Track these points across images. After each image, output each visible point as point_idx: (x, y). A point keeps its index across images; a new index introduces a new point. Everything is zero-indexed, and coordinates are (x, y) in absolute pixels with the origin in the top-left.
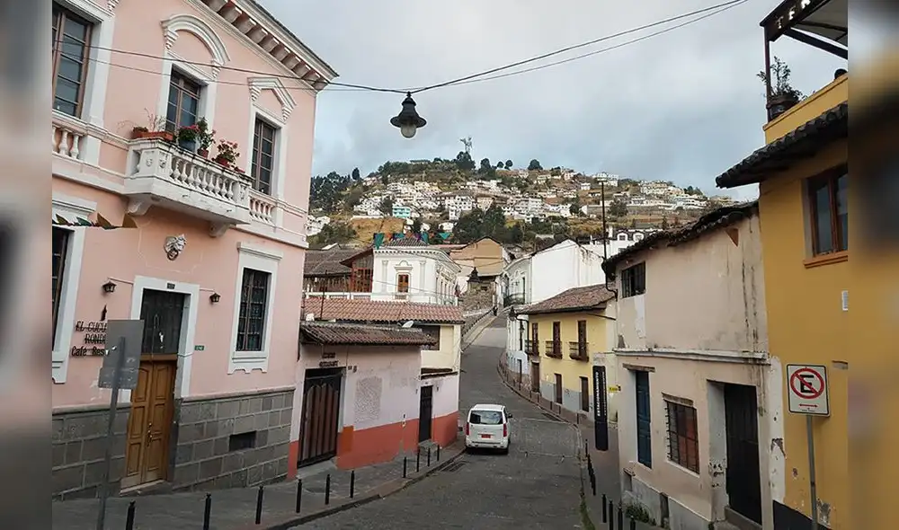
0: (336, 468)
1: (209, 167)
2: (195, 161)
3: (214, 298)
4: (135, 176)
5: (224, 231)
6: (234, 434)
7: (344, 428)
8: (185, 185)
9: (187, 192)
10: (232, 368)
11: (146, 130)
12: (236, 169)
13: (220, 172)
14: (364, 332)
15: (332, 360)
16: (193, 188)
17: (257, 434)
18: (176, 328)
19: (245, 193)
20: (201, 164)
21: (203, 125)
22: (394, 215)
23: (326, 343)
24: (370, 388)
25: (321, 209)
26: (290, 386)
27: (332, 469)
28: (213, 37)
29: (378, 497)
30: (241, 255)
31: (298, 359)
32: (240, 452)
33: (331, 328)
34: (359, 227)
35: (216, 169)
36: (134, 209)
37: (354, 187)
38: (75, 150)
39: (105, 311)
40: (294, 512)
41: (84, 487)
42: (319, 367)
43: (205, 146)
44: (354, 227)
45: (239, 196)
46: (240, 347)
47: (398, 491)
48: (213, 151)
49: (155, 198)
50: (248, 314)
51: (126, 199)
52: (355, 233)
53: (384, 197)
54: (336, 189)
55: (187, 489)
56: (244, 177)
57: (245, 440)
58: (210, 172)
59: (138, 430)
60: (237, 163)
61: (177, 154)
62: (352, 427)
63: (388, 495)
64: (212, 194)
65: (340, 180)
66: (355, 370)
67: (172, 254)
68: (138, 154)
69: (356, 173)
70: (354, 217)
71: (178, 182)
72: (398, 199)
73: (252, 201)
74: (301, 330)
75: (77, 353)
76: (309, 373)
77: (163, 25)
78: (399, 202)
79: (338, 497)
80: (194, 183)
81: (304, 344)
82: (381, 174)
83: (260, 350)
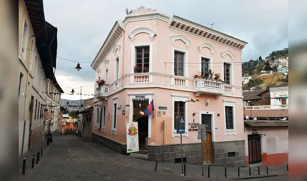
0: (262, 165)
1: (213, 81)
2: (210, 81)
3: (218, 115)
4: (197, 87)
5: (219, 97)
6: (229, 152)
7: (264, 153)
8: (208, 87)
9: (208, 89)
10: (226, 134)
11: (197, 76)
12: (220, 80)
13: (216, 82)
14: (266, 123)
15: (256, 132)
16: (210, 88)
17: (236, 153)
18: (210, 123)
19: (223, 86)
20: (211, 81)
21: (210, 71)
22: (278, 72)
23: (253, 127)
24: (271, 141)
25: (248, 74)
26: (243, 140)
27: (261, 166)
28: (211, 47)
29: (277, 176)
30: (224, 102)
31: (245, 131)
32: (231, 157)
33: (255, 122)
34: (264, 79)
35: (215, 81)
36: (197, 95)
37: (260, 64)
38: (184, 83)
39: (194, 120)
40: (249, 175)
41: (195, 162)
42: (252, 134)
43: (211, 76)
44: (262, 79)
45: (222, 87)
46: (227, 128)
47: (285, 175)
48: (214, 77)
49: (201, 92)
50: (228, 118)
51: (195, 93)
52: (262, 81)
53: (273, 65)
54: (253, 66)
55: (218, 166)
56: (222, 82)
57: (232, 154)
58: (213, 82)
59: (204, 149)
60: (220, 78)
61: (205, 80)
62: (266, 153)
63: (281, 176)
64: (215, 88)
65: (254, 62)
66: (265, 135)
67: (207, 104)
68: (196, 82)
69: (260, 58)
70: (261, 75)
71: (206, 87)
72: (280, 65)
73: (225, 87)
74: (244, 123)
75: (190, 130)
76: (249, 136)
77: (198, 48)
78: (280, 66)
79: (263, 173)
80: (210, 86)
81: (246, 127)
82: (271, 56)
83: (233, 129)
